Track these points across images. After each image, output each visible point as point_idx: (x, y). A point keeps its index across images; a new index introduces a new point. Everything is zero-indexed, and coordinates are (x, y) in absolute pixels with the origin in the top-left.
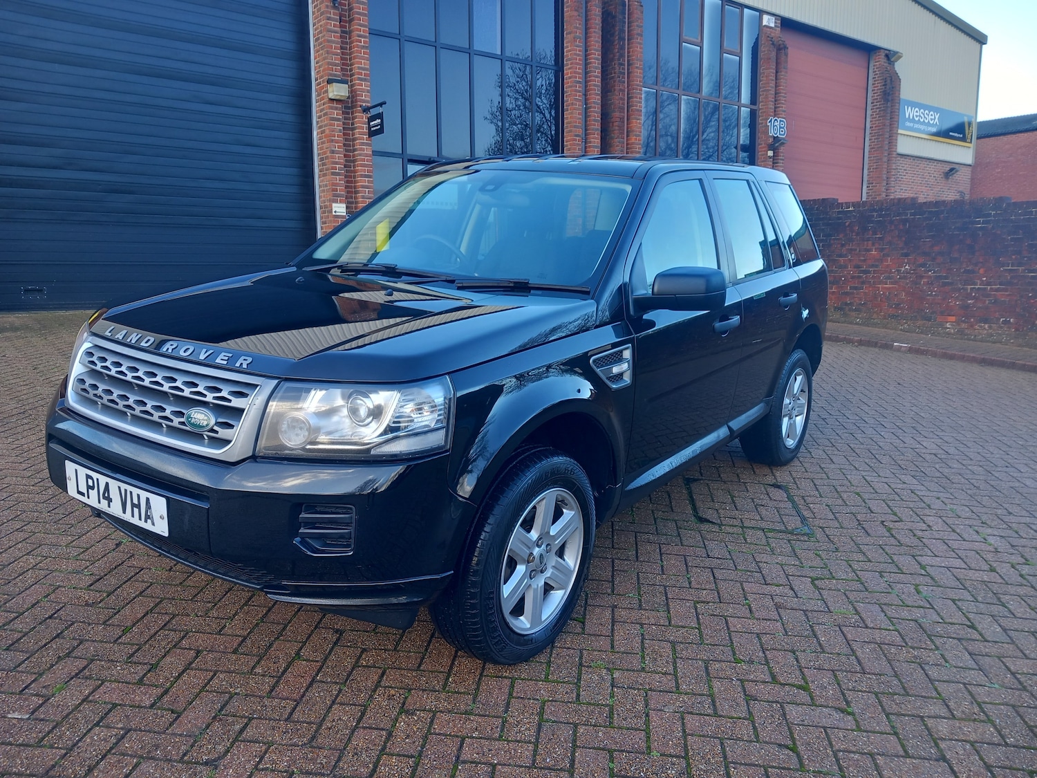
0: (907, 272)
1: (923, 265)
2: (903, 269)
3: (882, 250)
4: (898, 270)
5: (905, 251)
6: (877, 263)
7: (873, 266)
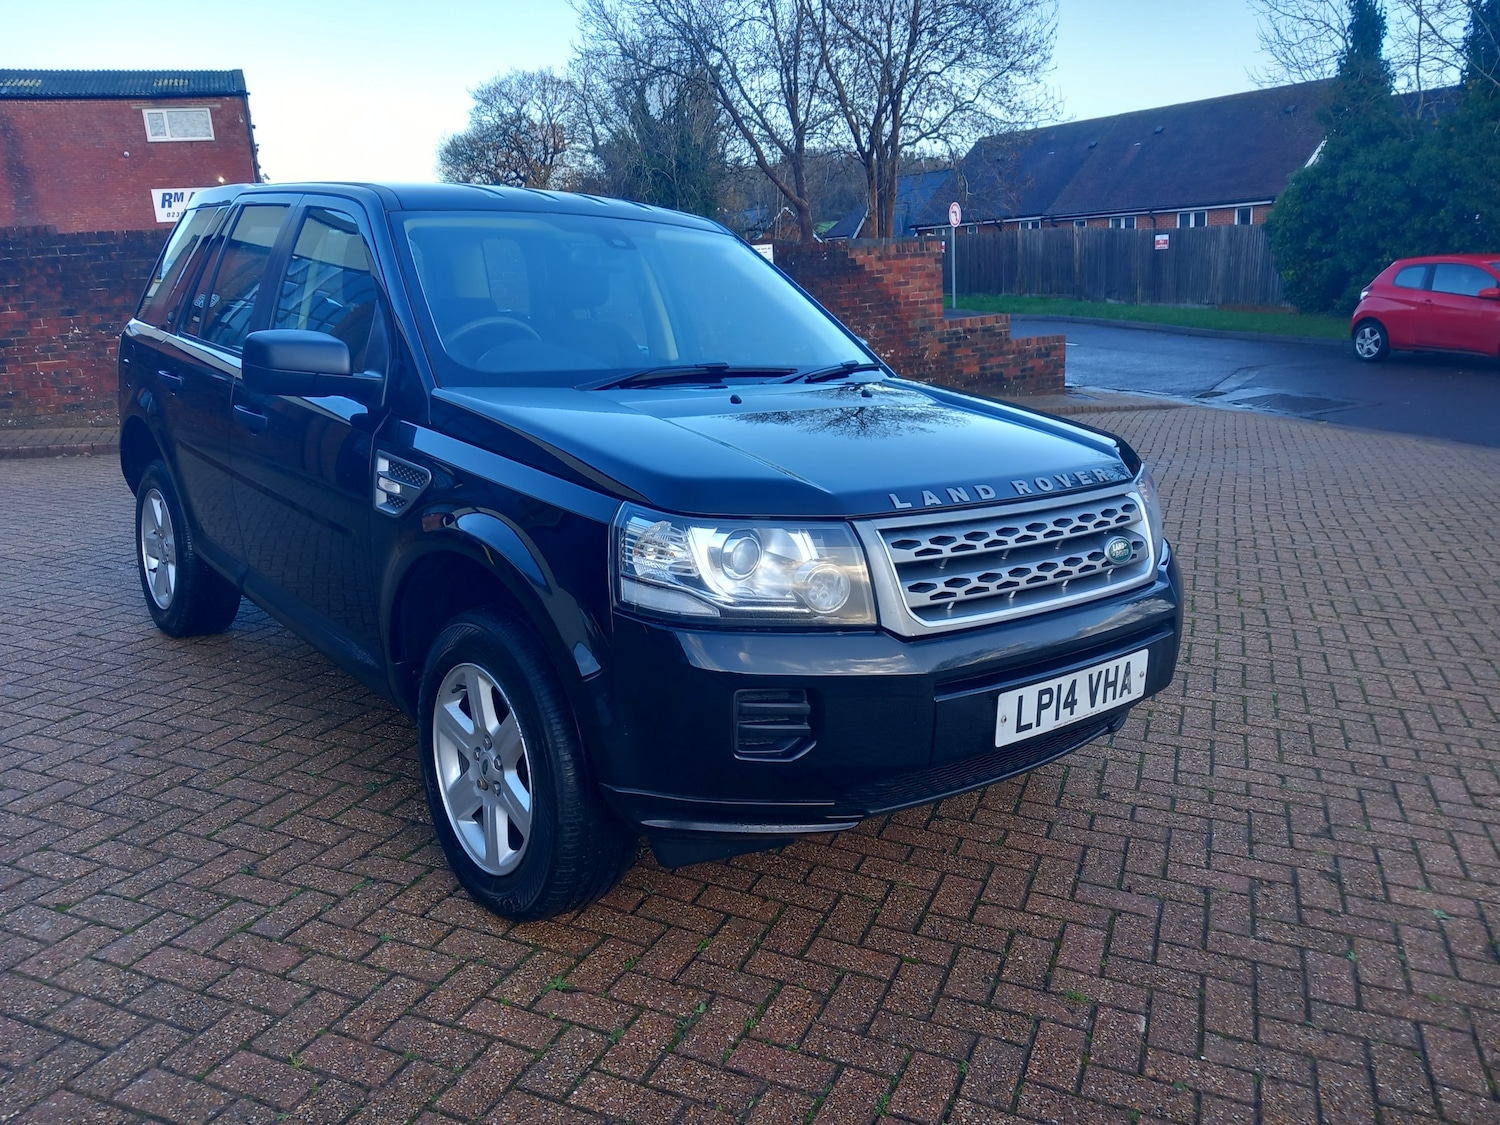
0: (78, 338)
1: (104, 327)
2: (71, 334)
3: (25, 307)
4: (62, 337)
5: (67, 307)
6: (21, 329)
7: (14, 333)
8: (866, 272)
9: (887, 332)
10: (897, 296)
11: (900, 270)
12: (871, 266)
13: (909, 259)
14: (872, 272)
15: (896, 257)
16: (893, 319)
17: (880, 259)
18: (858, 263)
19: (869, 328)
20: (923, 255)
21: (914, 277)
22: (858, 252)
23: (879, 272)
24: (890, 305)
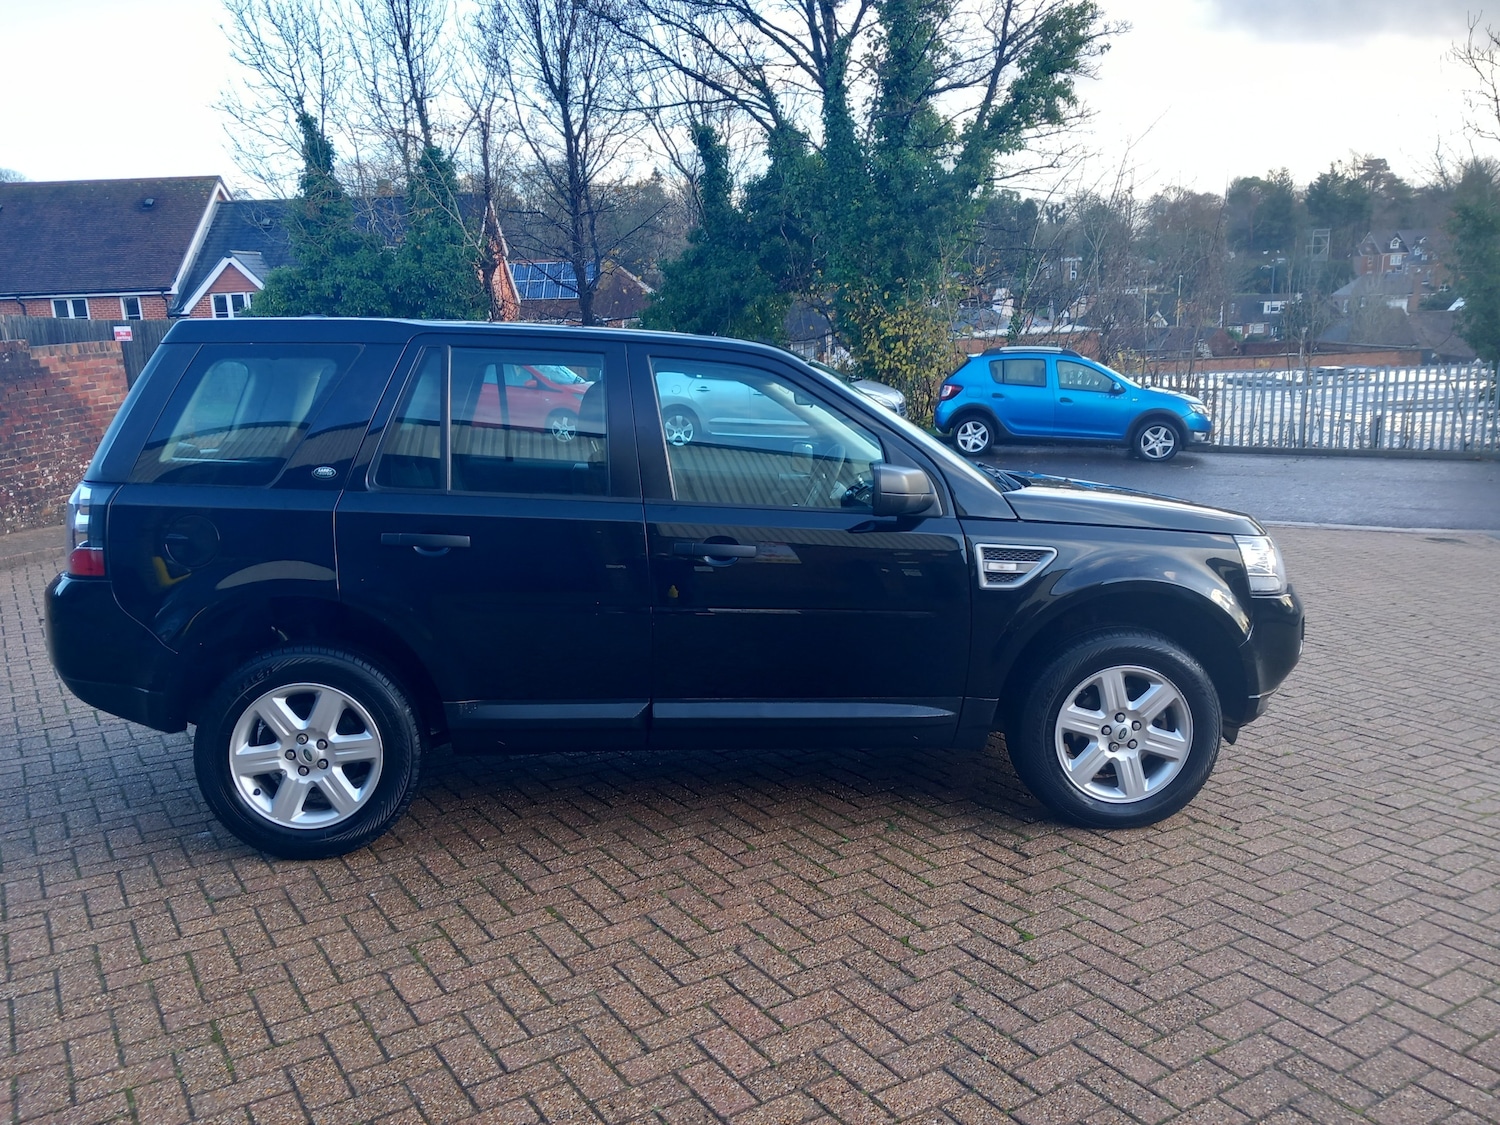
8: (51, 375)
9: (83, 441)
10: (86, 401)
11: (86, 372)
12: (55, 368)
13: (92, 360)
14: (57, 375)
15: (79, 358)
16: (87, 426)
17: (63, 360)
18: (42, 365)
19: (63, 438)
20: (105, 355)
21: (100, 379)
22: (40, 353)
23: (66, 374)
24: (81, 411)
